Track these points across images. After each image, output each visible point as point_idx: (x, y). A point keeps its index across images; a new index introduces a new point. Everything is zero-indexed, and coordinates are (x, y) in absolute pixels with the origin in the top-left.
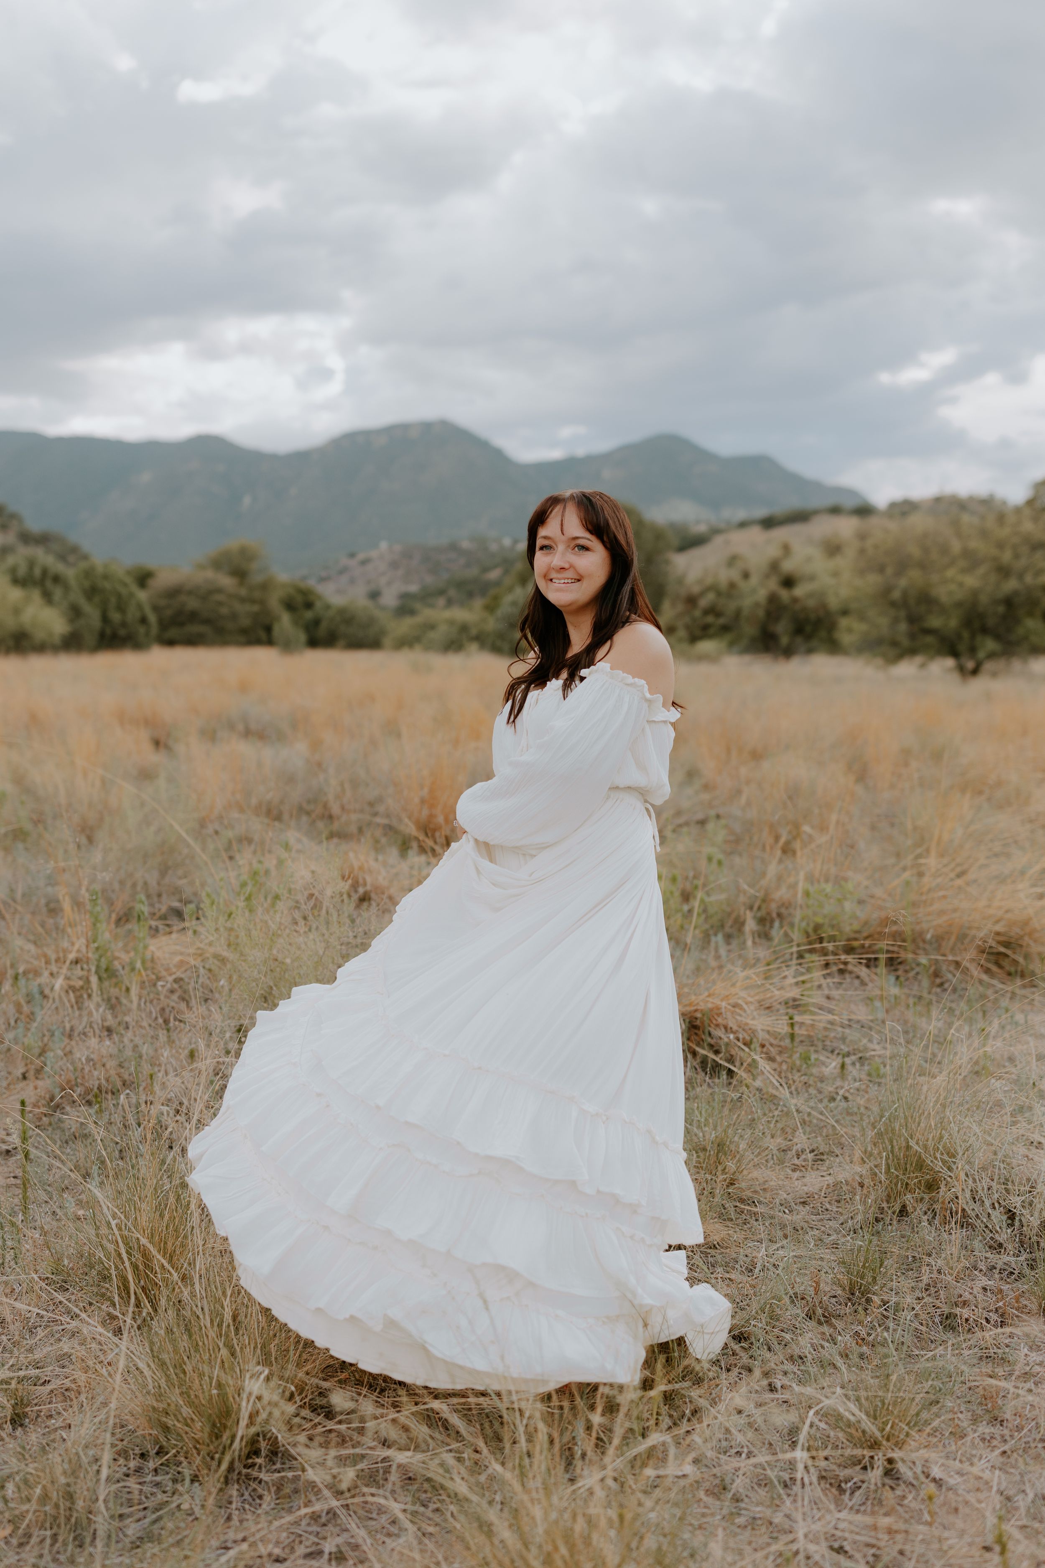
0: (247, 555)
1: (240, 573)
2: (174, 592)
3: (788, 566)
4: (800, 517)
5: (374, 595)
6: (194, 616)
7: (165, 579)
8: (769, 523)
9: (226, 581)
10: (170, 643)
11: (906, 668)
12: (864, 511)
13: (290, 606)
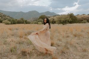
0: (23, 18)
1: (22, 20)
2: (18, 21)
3: (54, 19)
4: (56, 16)
5: (31, 21)
6: (19, 22)
7: (18, 20)
8: (54, 16)
9: (21, 20)
10: (18, 24)
11: (60, 25)
12: (59, 15)
13: (25, 21)
